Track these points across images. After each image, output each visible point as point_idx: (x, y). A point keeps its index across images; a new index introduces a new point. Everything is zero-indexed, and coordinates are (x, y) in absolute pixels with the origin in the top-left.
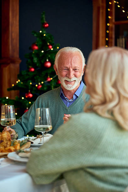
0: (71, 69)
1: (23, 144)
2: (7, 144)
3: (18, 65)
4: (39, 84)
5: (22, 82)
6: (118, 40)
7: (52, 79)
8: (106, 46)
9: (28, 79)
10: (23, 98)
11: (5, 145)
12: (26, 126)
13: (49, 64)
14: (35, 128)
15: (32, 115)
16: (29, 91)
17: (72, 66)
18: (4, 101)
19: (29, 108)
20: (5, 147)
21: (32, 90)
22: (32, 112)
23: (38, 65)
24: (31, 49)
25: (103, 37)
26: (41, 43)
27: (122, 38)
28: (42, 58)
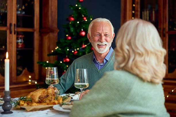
0: (103, 35)
1: (65, 99)
2: (52, 98)
3: (56, 34)
4: (75, 50)
5: (60, 48)
6: (143, 12)
7: (86, 46)
8: (133, 18)
9: (66, 46)
10: (61, 62)
11: (50, 99)
12: (64, 86)
13: (83, 33)
14: (75, 86)
15: (69, 77)
16: (67, 56)
17: (103, 32)
18: (44, 65)
19: (66, 71)
20: (50, 101)
21: (68, 55)
22: (69, 74)
23: (74, 34)
24: (68, 20)
25: (129, 10)
26: (76, 15)
27: (147, 11)
28: (78, 28)
